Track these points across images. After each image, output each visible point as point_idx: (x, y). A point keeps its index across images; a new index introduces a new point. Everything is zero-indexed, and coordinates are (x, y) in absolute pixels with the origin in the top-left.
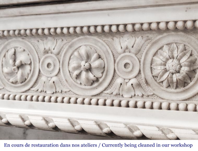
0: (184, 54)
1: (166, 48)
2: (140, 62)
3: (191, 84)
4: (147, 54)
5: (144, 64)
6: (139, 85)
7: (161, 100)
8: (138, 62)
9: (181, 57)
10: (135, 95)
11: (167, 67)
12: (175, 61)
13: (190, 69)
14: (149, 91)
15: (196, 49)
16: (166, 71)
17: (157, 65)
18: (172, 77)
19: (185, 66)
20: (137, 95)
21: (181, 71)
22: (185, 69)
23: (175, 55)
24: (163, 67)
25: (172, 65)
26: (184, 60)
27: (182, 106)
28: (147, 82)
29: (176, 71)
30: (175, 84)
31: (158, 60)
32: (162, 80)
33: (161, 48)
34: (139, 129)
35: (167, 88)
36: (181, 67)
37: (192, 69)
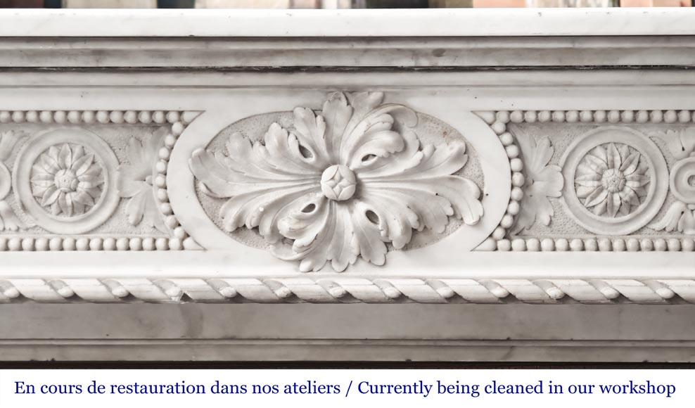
0: (83, 162)
1: (53, 151)
2: (11, 173)
3: (95, 207)
4: (22, 160)
5: (18, 176)
6: (11, 212)
7: (49, 236)
8: (8, 174)
9: (78, 167)
10: (4, 229)
11: (56, 182)
12: (69, 174)
13: (92, 185)
14: (28, 221)
15: (100, 154)
16: (54, 188)
17: (39, 179)
18: (64, 199)
19: (84, 180)
20: (7, 228)
21: (79, 189)
22: (84, 186)
23: (69, 164)
24: (49, 183)
25: (63, 179)
26: (82, 171)
27: (81, 243)
28: (24, 207)
29: (70, 188)
30: (70, 210)
31: (42, 170)
32: (49, 202)
33: (46, 151)
34: (13, 286)
35: (58, 214)
36: (78, 182)
37: (95, 184)
